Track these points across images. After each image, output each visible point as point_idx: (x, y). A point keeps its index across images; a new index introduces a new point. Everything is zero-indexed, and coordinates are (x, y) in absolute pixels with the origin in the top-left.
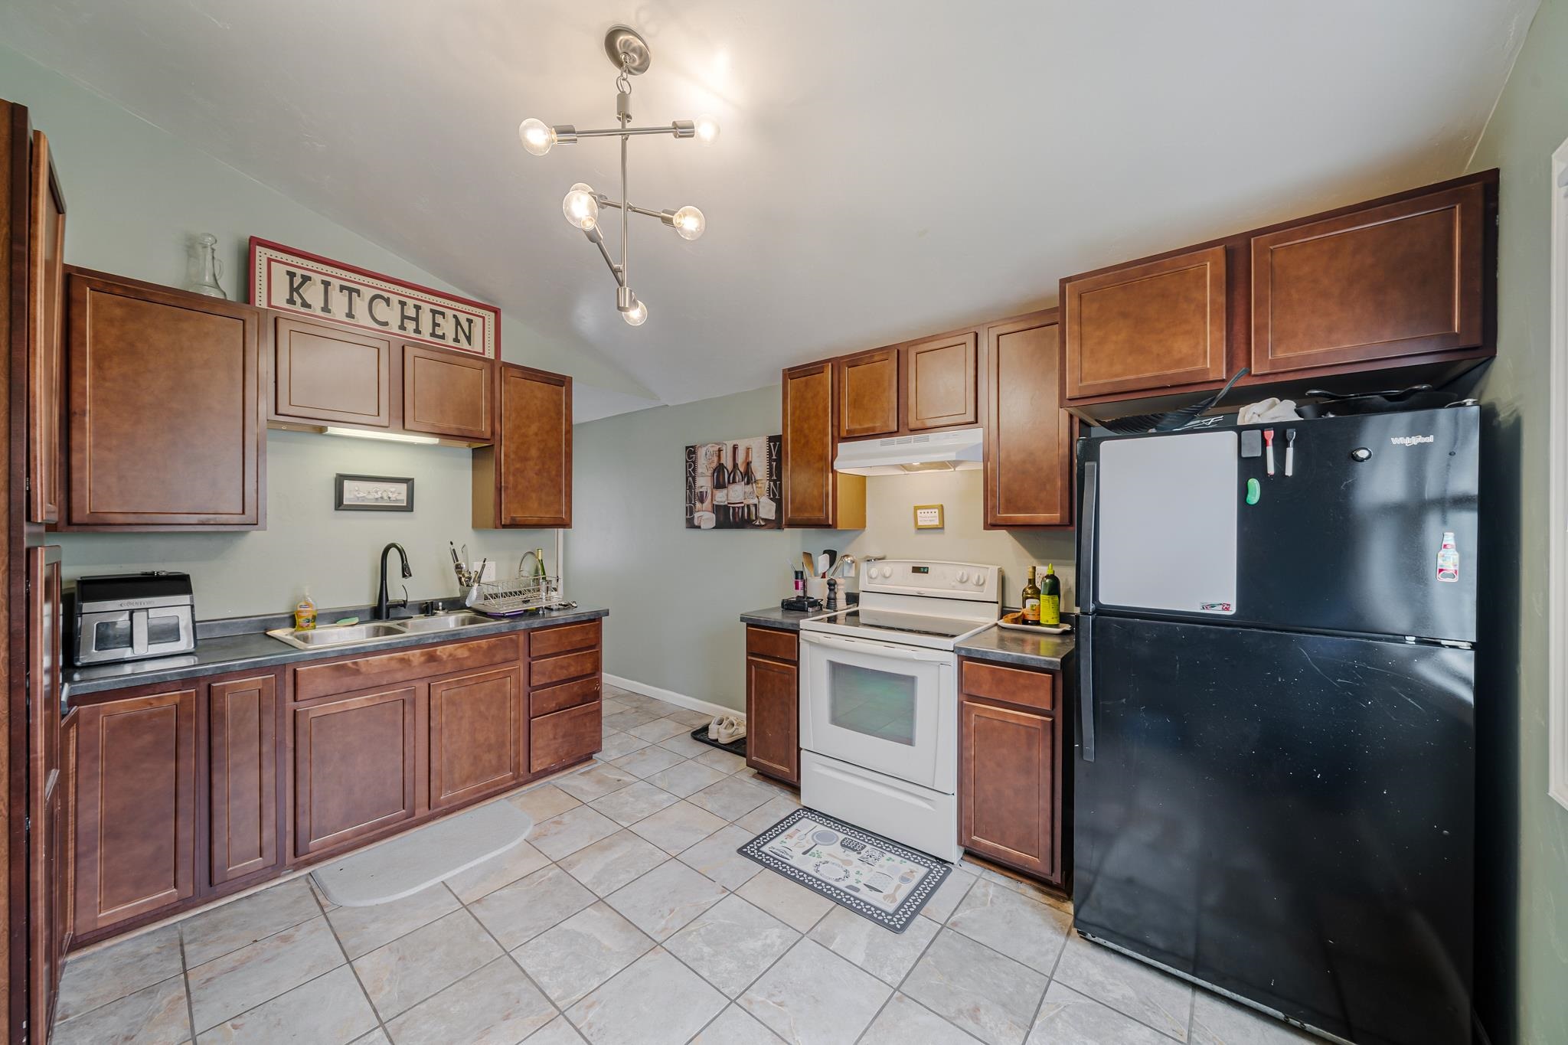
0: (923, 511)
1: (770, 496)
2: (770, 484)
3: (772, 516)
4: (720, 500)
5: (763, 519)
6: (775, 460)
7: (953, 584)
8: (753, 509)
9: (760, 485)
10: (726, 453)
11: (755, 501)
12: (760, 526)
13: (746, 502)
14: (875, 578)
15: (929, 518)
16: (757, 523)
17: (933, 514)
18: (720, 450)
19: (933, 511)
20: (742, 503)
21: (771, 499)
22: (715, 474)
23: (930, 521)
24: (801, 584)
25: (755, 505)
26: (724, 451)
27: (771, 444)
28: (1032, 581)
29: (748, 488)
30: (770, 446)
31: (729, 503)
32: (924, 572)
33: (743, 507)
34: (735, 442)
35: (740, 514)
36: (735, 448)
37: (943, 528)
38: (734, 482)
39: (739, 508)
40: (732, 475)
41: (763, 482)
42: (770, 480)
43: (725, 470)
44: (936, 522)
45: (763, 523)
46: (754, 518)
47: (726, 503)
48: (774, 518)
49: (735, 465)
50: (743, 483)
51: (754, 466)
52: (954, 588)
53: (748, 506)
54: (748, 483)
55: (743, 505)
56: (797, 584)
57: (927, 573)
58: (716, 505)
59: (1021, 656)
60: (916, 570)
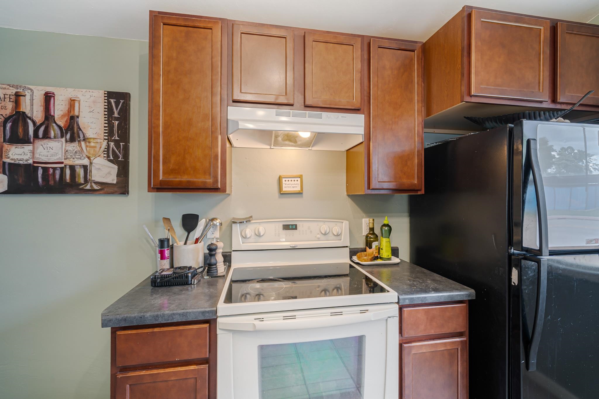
0: (287, 179)
1: (108, 156)
2: (108, 146)
3: (112, 179)
4: (16, 157)
5: (97, 183)
6: (116, 119)
7: (318, 236)
8: (81, 172)
9: (92, 144)
10: (32, 100)
11: (86, 162)
12: (92, 191)
13: (67, 162)
14: (249, 238)
15: (290, 186)
16: (88, 187)
17: (296, 182)
18: (18, 95)
19: (296, 179)
20: (62, 163)
21: (110, 161)
22: (9, 125)
23: (293, 187)
24: (167, 253)
25: (85, 167)
26: (28, 97)
27: (112, 101)
28: (372, 229)
29: (73, 147)
30: (109, 103)
31: (34, 162)
32: (292, 229)
33: (62, 169)
34: (50, 89)
35: (57, 177)
36: (48, 97)
37: (302, 193)
38: (46, 136)
39: (54, 169)
40: (42, 129)
41: (99, 141)
42: (109, 140)
43: (29, 121)
44: (298, 189)
45: (96, 187)
46: (82, 181)
47: (31, 162)
48: (115, 182)
49: (48, 117)
50: (63, 140)
51: (82, 121)
52: (319, 239)
53: (72, 168)
54: (72, 140)
55: (63, 165)
56: (162, 253)
57: (296, 229)
58: (10, 164)
59: (449, 295)
60: (286, 227)
